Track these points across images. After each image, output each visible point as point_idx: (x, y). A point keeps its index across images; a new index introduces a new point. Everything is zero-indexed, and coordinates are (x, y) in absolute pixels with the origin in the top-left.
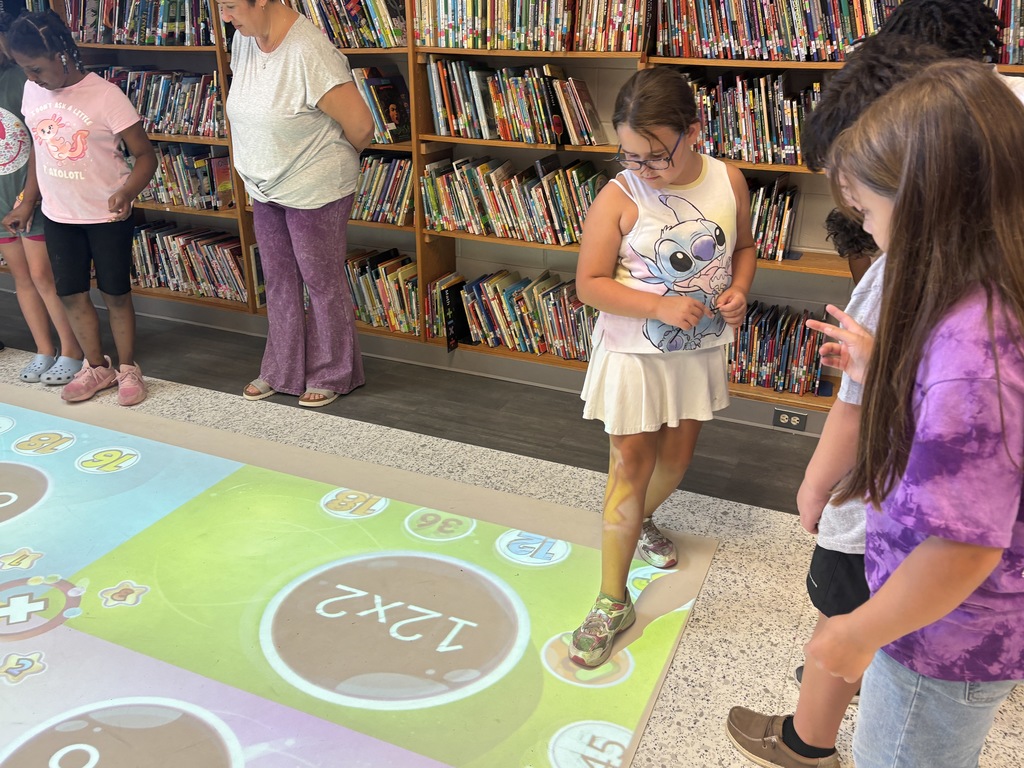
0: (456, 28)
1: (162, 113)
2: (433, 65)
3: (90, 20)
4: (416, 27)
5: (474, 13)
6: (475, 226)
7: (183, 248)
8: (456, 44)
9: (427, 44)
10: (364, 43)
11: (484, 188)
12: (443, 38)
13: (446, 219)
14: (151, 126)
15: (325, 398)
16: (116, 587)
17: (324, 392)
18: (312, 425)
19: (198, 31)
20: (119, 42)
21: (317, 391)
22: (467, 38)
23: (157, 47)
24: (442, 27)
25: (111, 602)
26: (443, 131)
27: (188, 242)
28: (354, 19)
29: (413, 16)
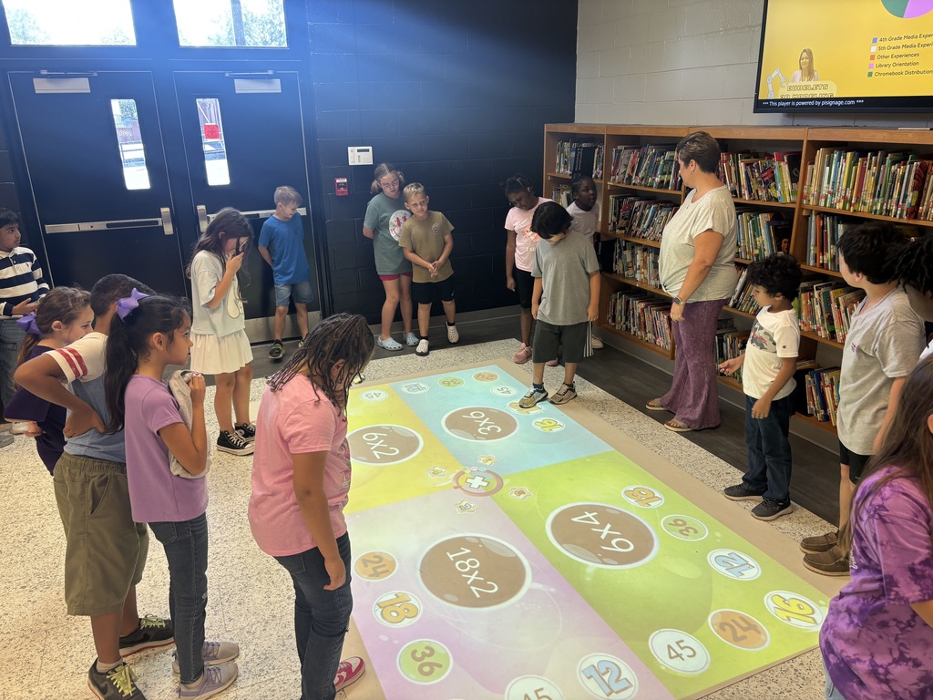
0: (833, 194)
1: (648, 227)
2: (813, 217)
3: (622, 170)
4: (805, 191)
5: (848, 186)
6: (822, 332)
7: (643, 310)
8: (832, 205)
9: (811, 203)
10: (770, 198)
11: (834, 306)
12: (823, 200)
13: (803, 323)
14: (641, 234)
15: (680, 427)
16: (519, 488)
17: (681, 424)
18: (667, 439)
19: (676, 181)
20: (634, 184)
21: (677, 421)
22: (839, 202)
23: (654, 190)
24: (824, 193)
25: (514, 494)
26: (812, 263)
27: (646, 307)
28: (766, 183)
29: (804, 184)
